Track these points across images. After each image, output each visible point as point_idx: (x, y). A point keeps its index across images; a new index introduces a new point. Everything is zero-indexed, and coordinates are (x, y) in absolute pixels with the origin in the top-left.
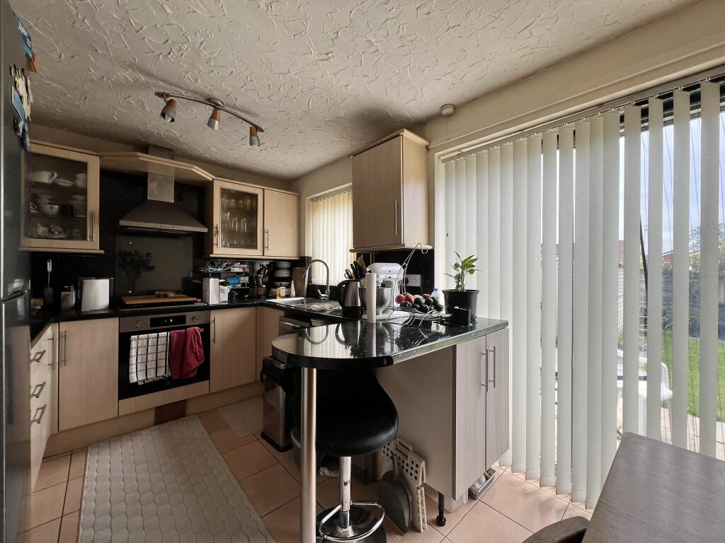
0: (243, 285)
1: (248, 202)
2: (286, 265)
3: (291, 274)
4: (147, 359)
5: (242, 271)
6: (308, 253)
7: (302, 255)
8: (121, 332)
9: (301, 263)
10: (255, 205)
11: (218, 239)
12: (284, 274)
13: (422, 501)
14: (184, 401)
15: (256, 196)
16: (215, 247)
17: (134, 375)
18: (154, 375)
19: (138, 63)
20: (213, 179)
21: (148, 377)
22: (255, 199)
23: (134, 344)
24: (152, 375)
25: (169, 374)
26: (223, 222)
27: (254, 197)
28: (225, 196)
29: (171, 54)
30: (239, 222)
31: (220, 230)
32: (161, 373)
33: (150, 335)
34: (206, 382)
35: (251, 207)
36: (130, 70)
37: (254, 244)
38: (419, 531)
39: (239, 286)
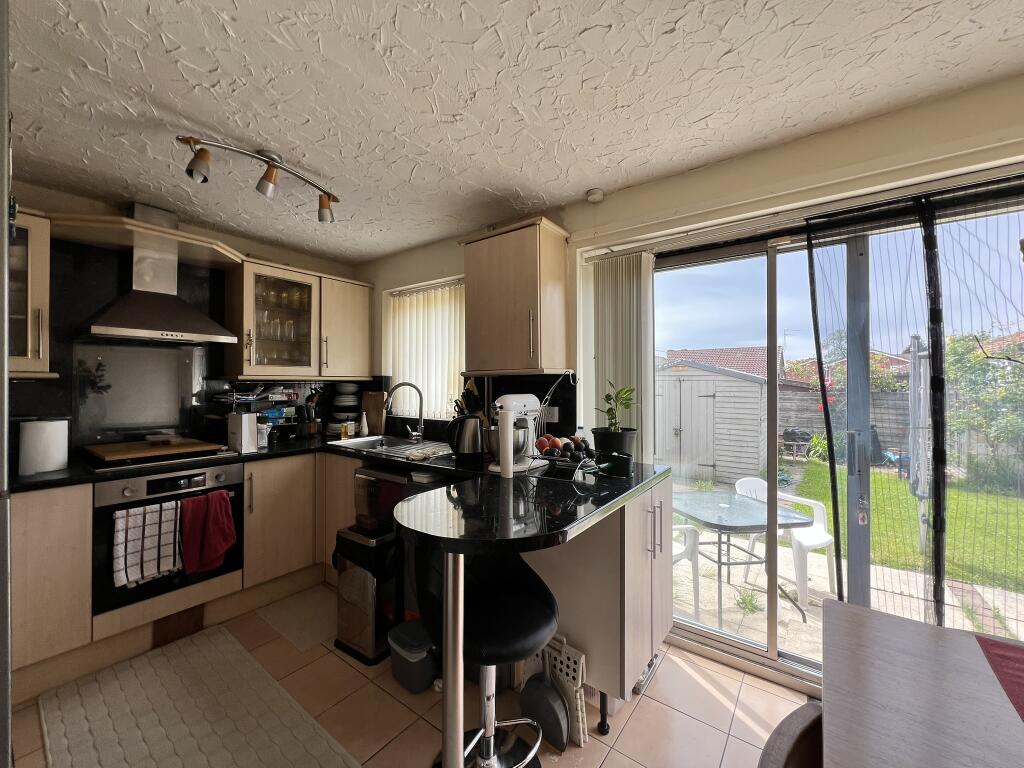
0: (288, 419)
1: (296, 296)
2: (352, 388)
3: (360, 400)
4: (143, 546)
5: (285, 398)
6: (387, 371)
7: (377, 374)
8: (97, 506)
9: (376, 386)
10: (306, 300)
11: (251, 353)
12: (349, 401)
13: (581, 706)
14: (201, 607)
15: (308, 288)
16: (246, 364)
17: (122, 574)
18: (156, 571)
19: (154, 92)
20: (243, 261)
21: (146, 574)
22: (306, 291)
23: (120, 524)
24: (151, 572)
25: (179, 565)
26: (258, 326)
27: (306, 289)
28: (260, 285)
29: (217, 87)
30: (282, 324)
31: (254, 338)
32: (167, 566)
33: (148, 508)
34: (239, 573)
35: (301, 303)
36: (136, 100)
37: (305, 358)
38: (579, 746)
39: (281, 421)
